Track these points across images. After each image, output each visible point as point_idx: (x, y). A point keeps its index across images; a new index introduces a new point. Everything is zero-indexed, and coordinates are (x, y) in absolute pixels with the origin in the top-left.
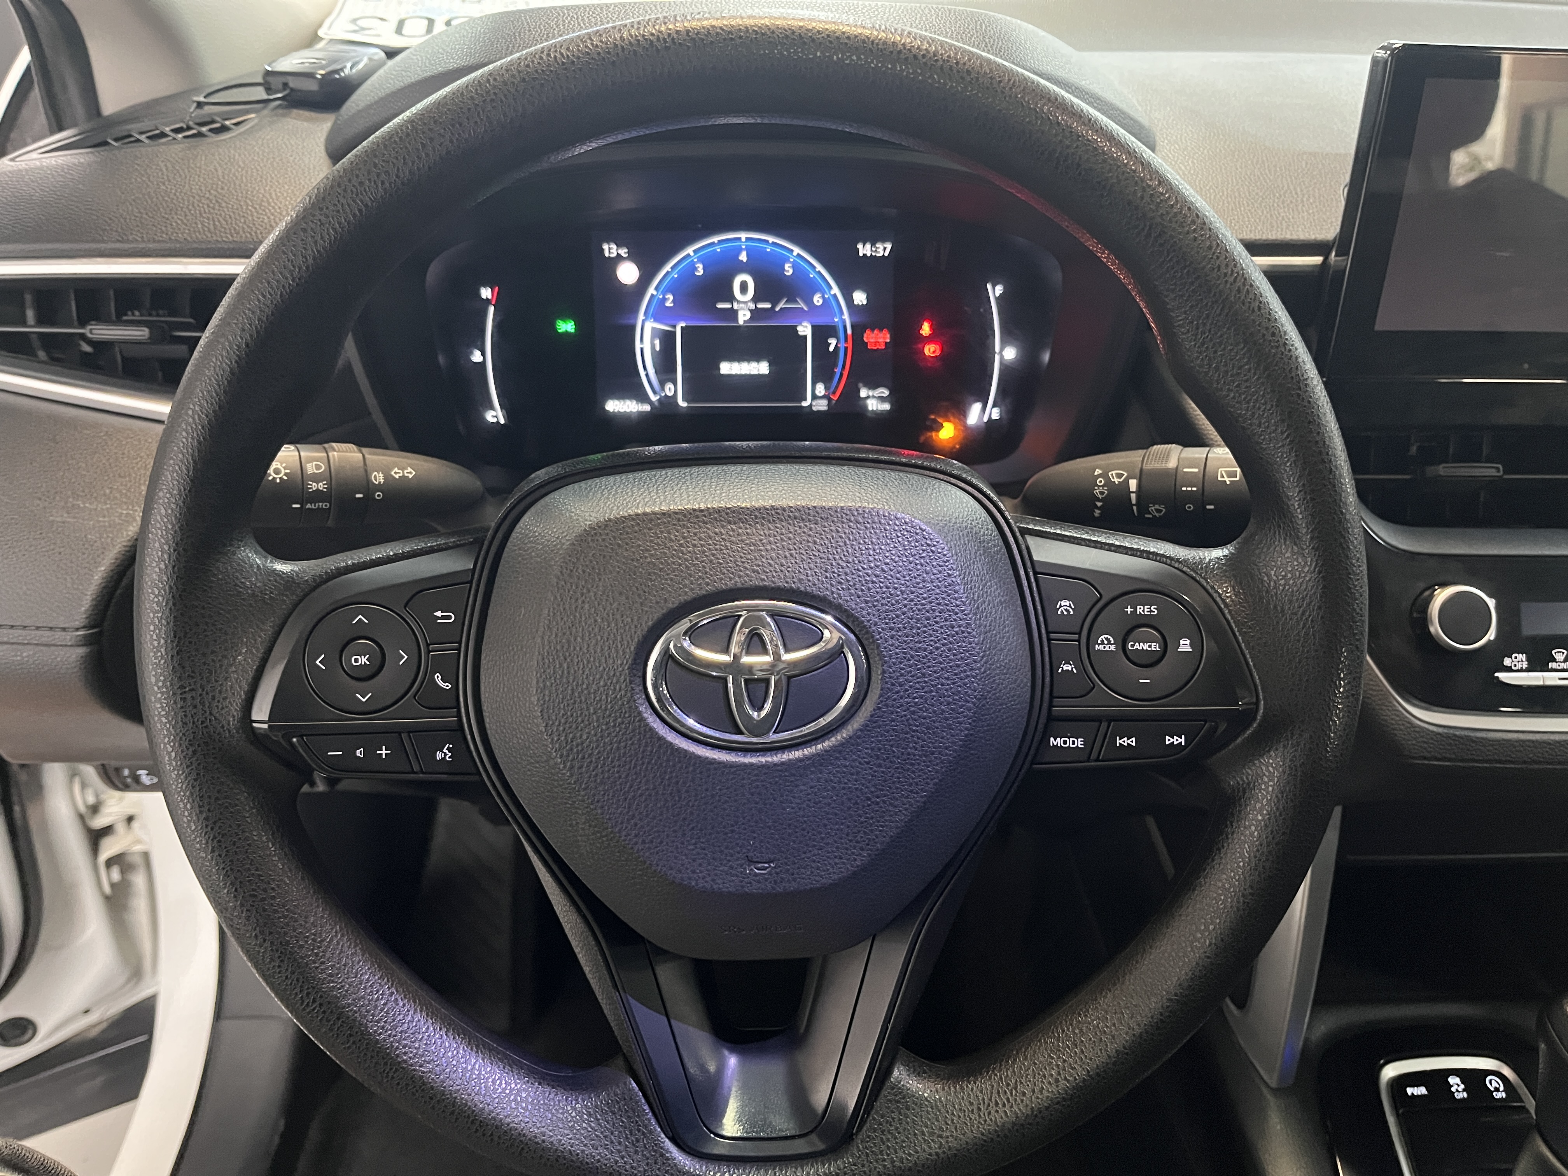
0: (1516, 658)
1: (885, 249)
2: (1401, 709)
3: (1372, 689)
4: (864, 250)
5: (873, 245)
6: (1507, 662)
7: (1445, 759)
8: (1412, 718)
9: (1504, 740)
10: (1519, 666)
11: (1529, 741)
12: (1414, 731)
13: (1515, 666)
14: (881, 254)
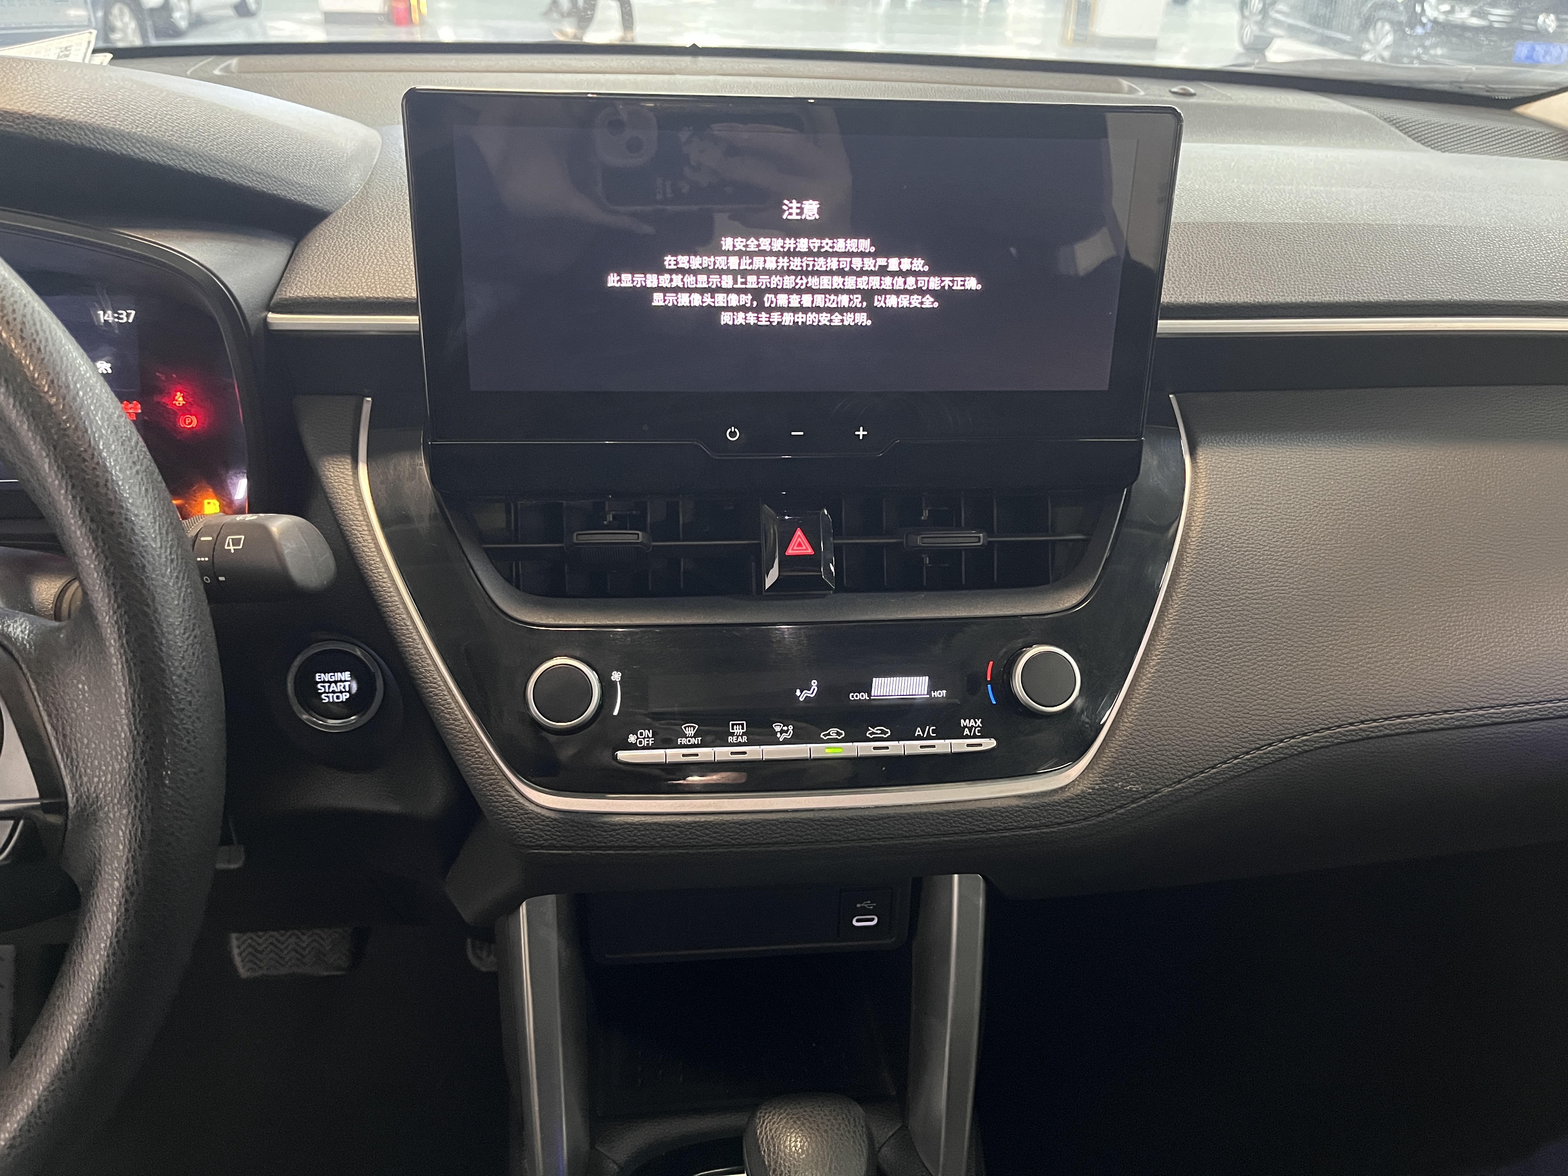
0: (641, 734)
1: (128, 315)
2: (514, 793)
3: (481, 774)
4: (105, 316)
5: (115, 312)
6: (632, 739)
7: (564, 847)
8: (527, 804)
9: (627, 823)
10: (645, 743)
11: (655, 823)
12: (529, 818)
13: (641, 743)
14: (125, 320)
